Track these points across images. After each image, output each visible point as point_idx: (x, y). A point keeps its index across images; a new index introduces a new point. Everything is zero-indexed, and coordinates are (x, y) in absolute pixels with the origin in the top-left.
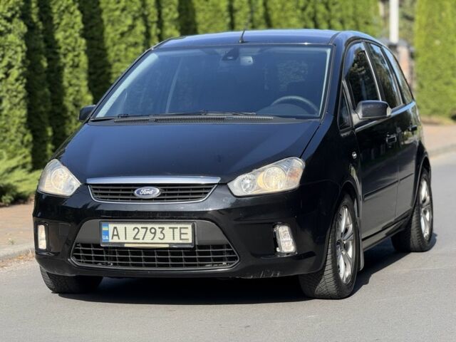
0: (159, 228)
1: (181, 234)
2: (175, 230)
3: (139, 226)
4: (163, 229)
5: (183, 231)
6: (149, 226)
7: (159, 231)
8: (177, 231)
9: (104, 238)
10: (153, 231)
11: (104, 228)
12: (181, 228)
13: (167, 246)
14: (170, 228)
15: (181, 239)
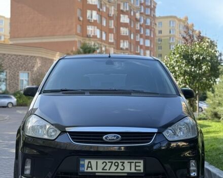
0: (121, 162)
1: (136, 166)
2: (132, 164)
3: (107, 161)
4: (124, 163)
5: (137, 164)
6: (114, 161)
7: (120, 164)
8: (133, 165)
9: (81, 169)
10: (116, 164)
11: (82, 162)
12: (136, 163)
13: (126, 174)
14: (128, 162)
15: (135, 170)
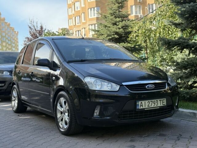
1: (163, 102)
2: (161, 101)
3: (150, 101)
4: (157, 101)
5: (164, 101)
6: (153, 101)
7: (156, 102)
9: (137, 107)
10: (154, 102)
11: (137, 103)
12: (163, 100)
13: (159, 108)
14: (159, 100)
15: (163, 104)
